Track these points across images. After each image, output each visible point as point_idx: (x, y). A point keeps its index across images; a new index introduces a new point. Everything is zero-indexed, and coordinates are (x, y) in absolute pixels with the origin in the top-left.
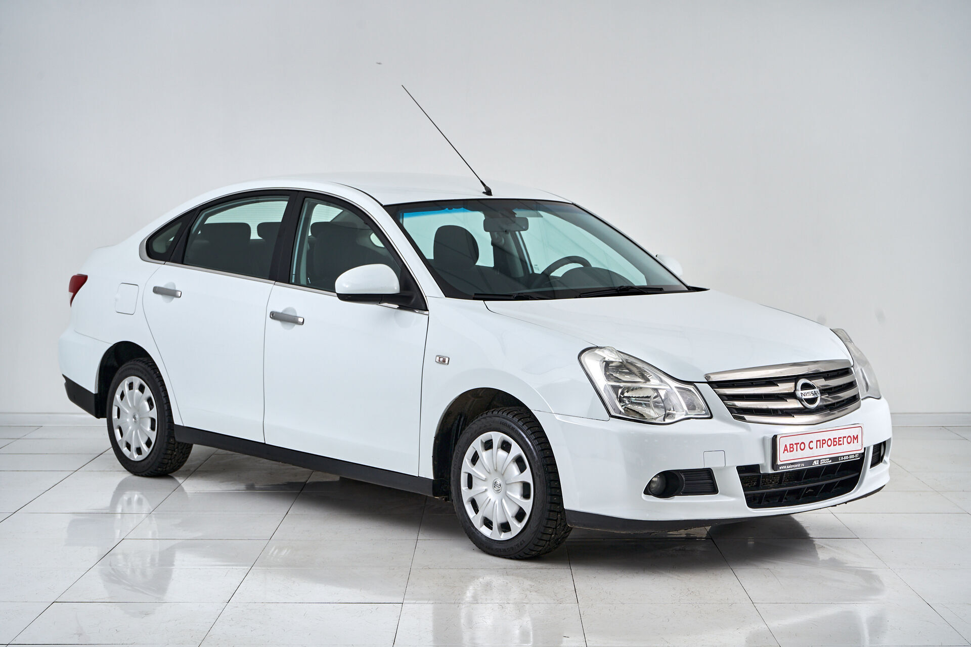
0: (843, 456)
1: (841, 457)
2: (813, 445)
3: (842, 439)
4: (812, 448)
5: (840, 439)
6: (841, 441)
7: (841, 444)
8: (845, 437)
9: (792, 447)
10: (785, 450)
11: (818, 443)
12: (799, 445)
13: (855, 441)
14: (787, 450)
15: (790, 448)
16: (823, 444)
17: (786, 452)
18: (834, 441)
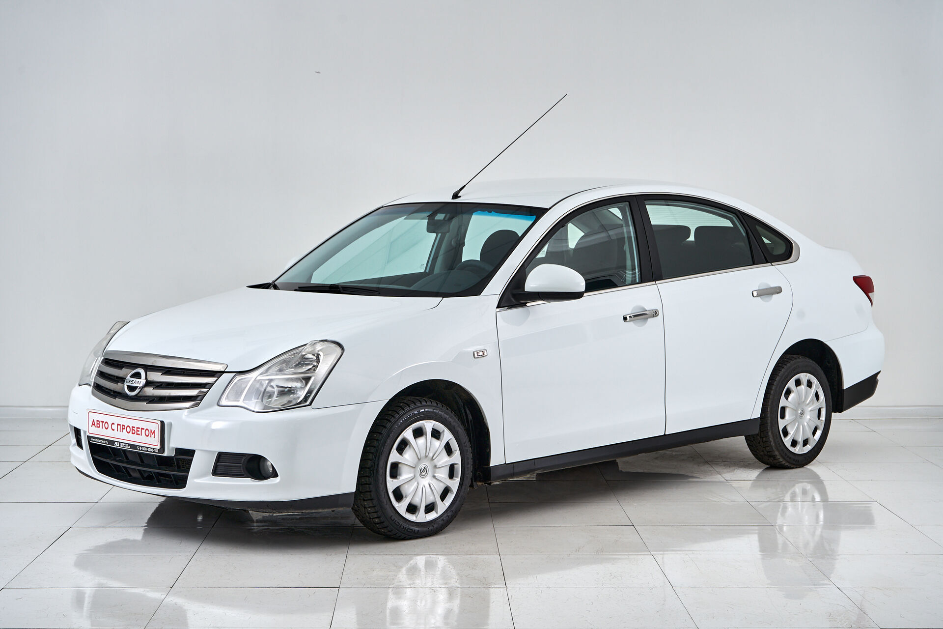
0: (142, 447)
1: (139, 446)
2: (114, 427)
3: (140, 430)
4: (113, 430)
5: (138, 429)
6: (139, 431)
7: (139, 434)
8: (144, 429)
9: (99, 424)
10: (93, 424)
11: (119, 426)
12: (104, 424)
13: (153, 436)
14: (94, 425)
15: (97, 424)
16: (123, 429)
17: (93, 426)
18: (133, 430)
